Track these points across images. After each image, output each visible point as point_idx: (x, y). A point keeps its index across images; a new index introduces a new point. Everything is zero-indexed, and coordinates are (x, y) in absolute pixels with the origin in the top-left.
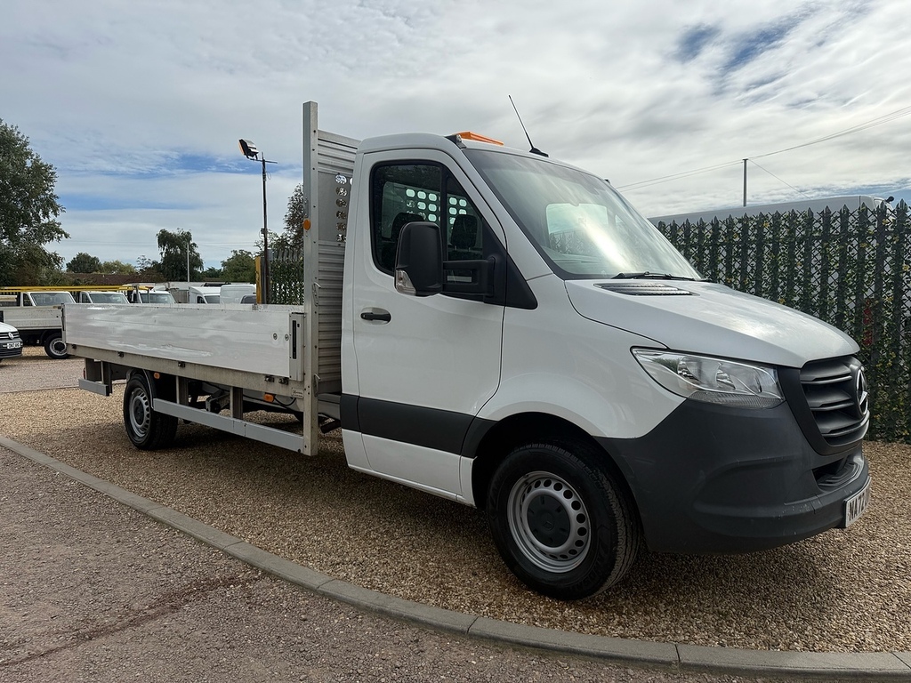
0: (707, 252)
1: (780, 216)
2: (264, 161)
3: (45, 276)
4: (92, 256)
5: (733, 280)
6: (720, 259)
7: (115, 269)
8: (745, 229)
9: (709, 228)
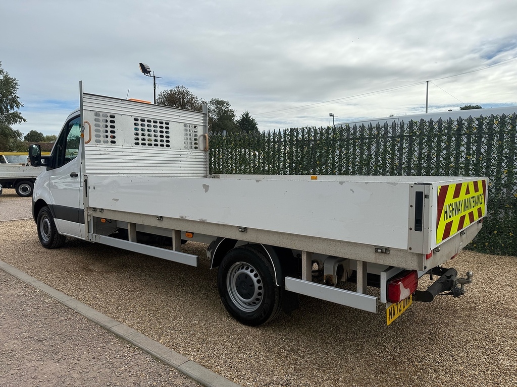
0: (453, 139)
1: (506, 117)
2: (154, 77)
3: (12, 144)
4: (39, 132)
5: (471, 157)
6: (463, 144)
7: (52, 140)
8: (481, 124)
9: (456, 123)
